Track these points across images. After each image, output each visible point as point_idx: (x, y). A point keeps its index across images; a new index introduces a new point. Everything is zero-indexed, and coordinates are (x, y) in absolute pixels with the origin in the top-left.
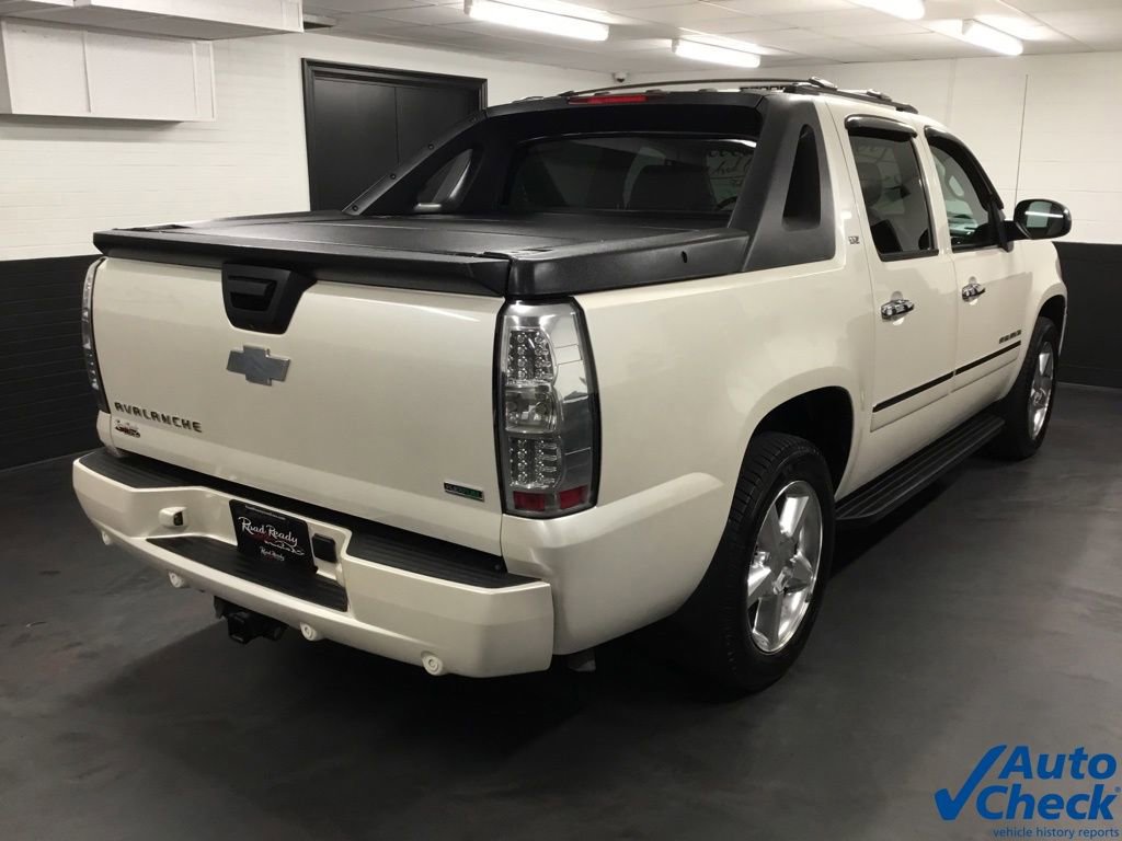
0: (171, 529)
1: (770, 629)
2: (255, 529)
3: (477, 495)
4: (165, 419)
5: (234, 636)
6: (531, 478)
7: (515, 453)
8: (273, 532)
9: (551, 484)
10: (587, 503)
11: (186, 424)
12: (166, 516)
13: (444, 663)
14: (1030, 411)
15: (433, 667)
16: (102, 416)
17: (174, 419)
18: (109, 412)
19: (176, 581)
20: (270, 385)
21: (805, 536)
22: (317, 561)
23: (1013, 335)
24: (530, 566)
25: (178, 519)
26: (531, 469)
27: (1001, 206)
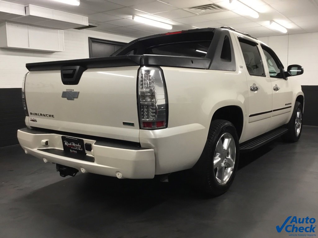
0: (44, 146)
1: (221, 177)
2: (69, 144)
3: (132, 125)
4: (44, 115)
5: (62, 175)
6: (148, 118)
7: (143, 111)
8: (74, 144)
9: (154, 119)
10: (165, 127)
11: (50, 116)
12: (43, 142)
13: (122, 174)
14: (296, 128)
15: (119, 176)
16: (27, 118)
17: (47, 115)
18: (28, 116)
19: (45, 160)
20: (74, 100)
21: (230, 150)
22: (86, 151)
23: (289, 104)
24: (147, 144)
25: (47, 143)
26: (148, 115)
27: (283, 68)
